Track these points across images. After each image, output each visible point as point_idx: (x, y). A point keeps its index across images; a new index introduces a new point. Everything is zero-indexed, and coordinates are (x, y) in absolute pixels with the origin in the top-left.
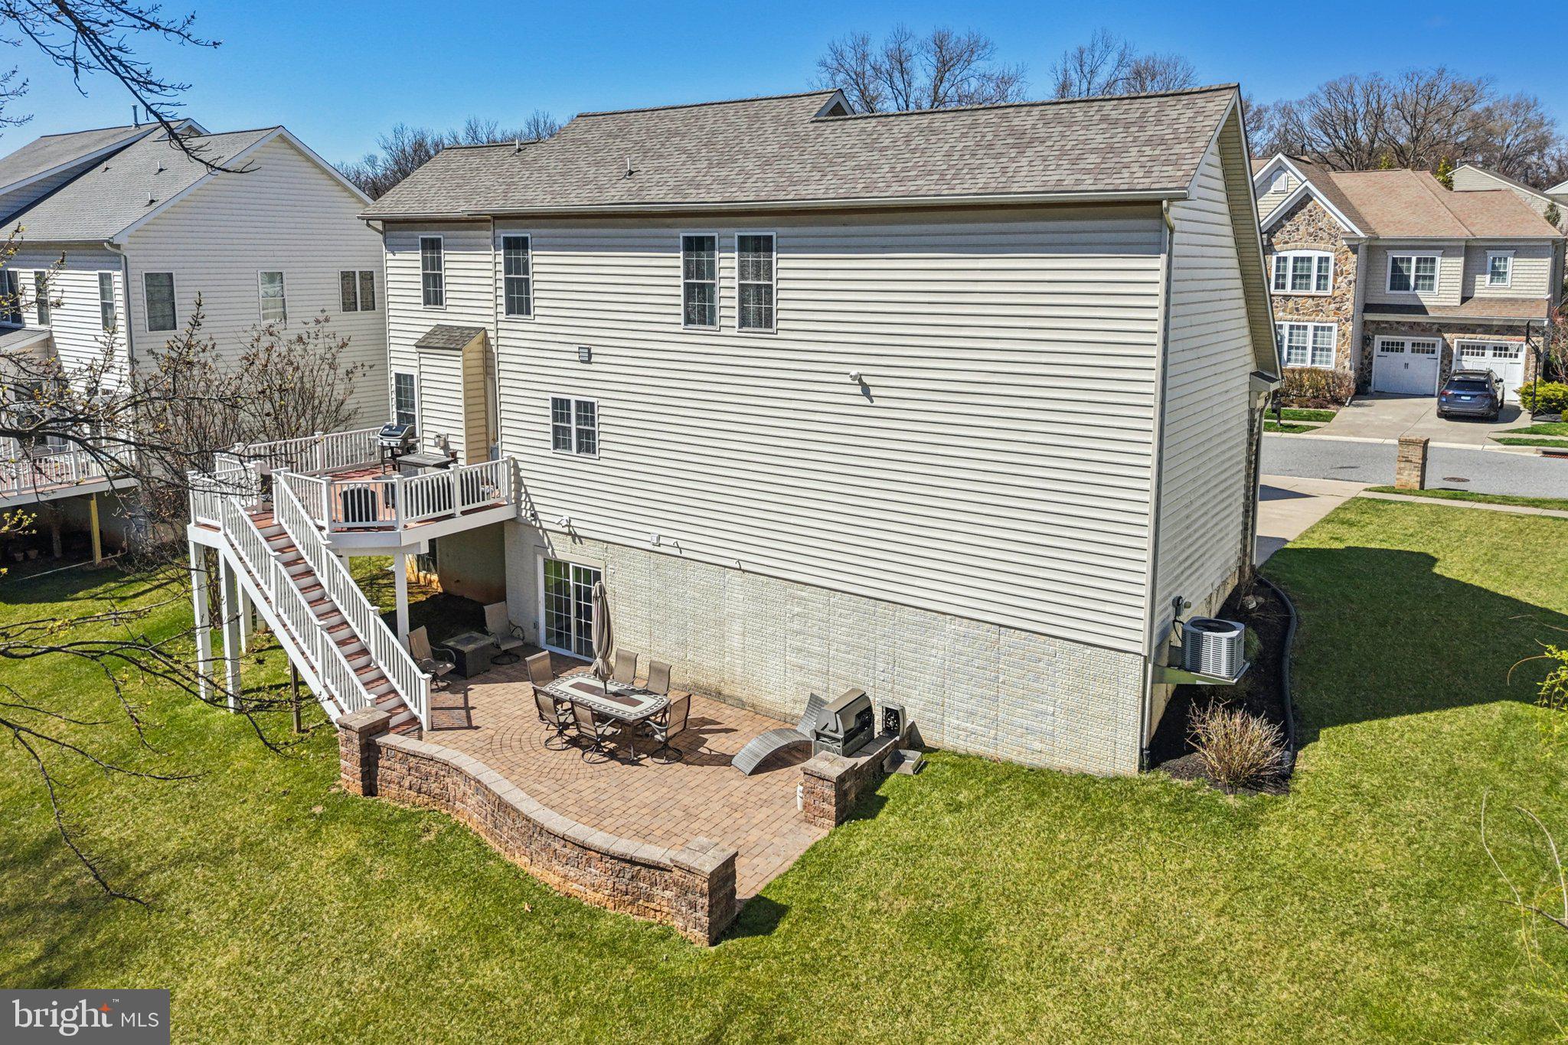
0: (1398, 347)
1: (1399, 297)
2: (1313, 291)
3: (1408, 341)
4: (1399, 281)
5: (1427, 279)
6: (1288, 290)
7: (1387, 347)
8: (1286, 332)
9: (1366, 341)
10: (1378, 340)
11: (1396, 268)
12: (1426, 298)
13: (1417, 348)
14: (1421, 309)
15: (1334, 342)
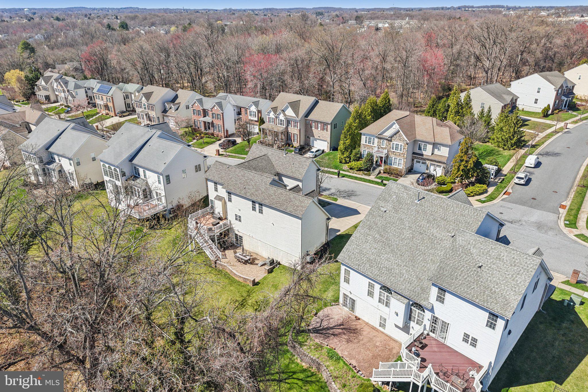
0: (419, 162)
1: (419, 152)
2: (399, 151)
3: (421, 161)
4: (420, 149)
5: (425, 149)
6: (394, 150)
7: (417, 162)
8: (393, 159)
9: (413, 160)
10: (415, 160)
11: (419, 146)
12: (424, 153)
13: (423, 163)
14: (422, 155)
15: (402, 163)
